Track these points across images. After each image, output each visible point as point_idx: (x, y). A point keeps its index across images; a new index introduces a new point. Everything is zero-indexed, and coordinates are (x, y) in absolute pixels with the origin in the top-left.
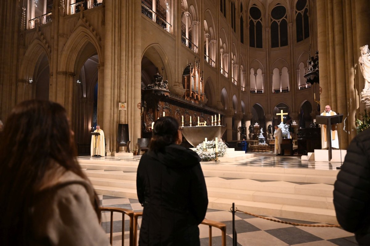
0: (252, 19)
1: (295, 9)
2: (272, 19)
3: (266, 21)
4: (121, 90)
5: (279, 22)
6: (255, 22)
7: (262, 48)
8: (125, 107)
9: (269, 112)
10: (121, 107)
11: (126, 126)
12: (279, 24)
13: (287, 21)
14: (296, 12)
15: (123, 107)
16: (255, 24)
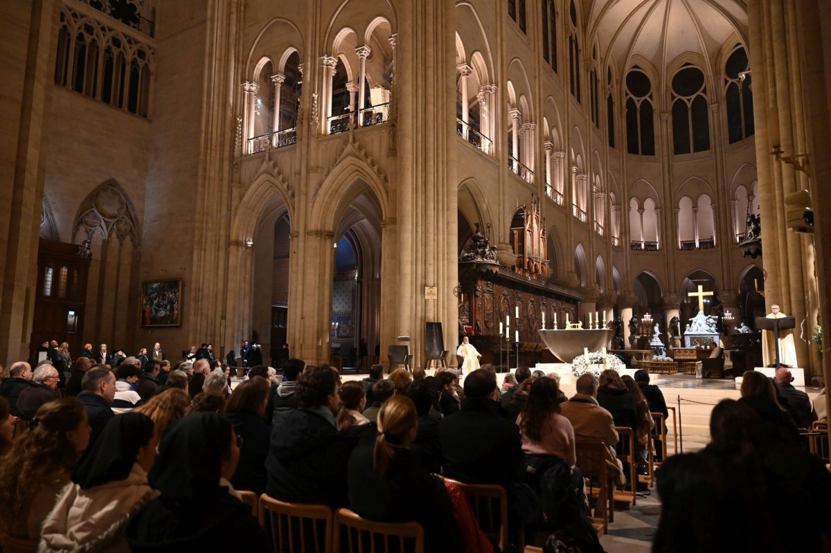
0: (631, 95)
1: (723, 76)
2: (675, 95)
3: (661, 98)
4: (428, 266)
5: (689, 100)
6: (638, 102)
7: (654, 155)
8: (434, 294)
9: (673, 290)
10: (429, 294)
11: (439, 325)
12: (689, 105)
13: (708, 99)
14: (726, 82)
15: (431, 295)
16: (638, 105)
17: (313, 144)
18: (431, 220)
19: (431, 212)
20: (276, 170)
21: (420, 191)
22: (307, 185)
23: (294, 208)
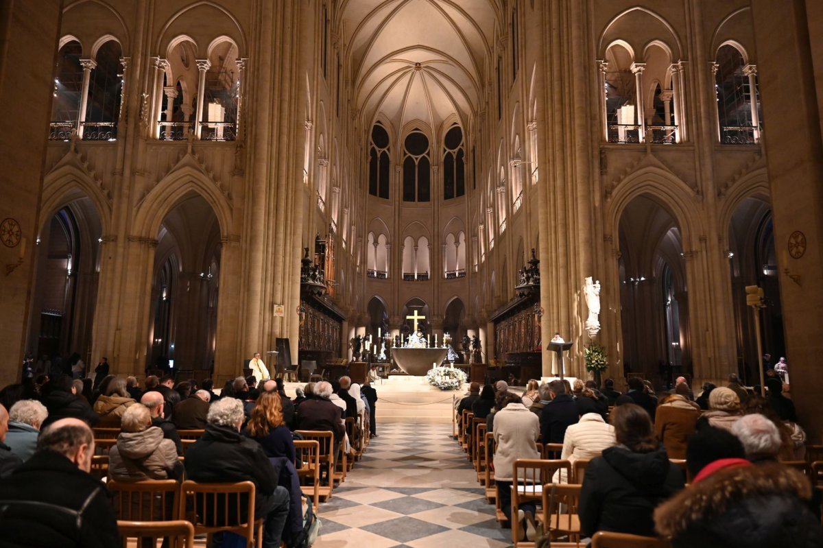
0: (374, 146)
1: (443, 145)
2: (407, 152)
3: (396, 152)
4: (276, 285)
5: (416, 159)
6: (379, 151)
7: (388, 198)
8: (281, 312)
9: (396, 313)
10: (277, 312)
11: (287, 340)
12: (417, 163)
13: (431, 160)
14: (445, 151)
15: (280, 312)
16: (379, 155)
17: (141, 145)
18: (281, 242)
19: (281, 236)
20: (86, 165)
21: (272, 215)
22: (131, 187)
23: (111, 210)
